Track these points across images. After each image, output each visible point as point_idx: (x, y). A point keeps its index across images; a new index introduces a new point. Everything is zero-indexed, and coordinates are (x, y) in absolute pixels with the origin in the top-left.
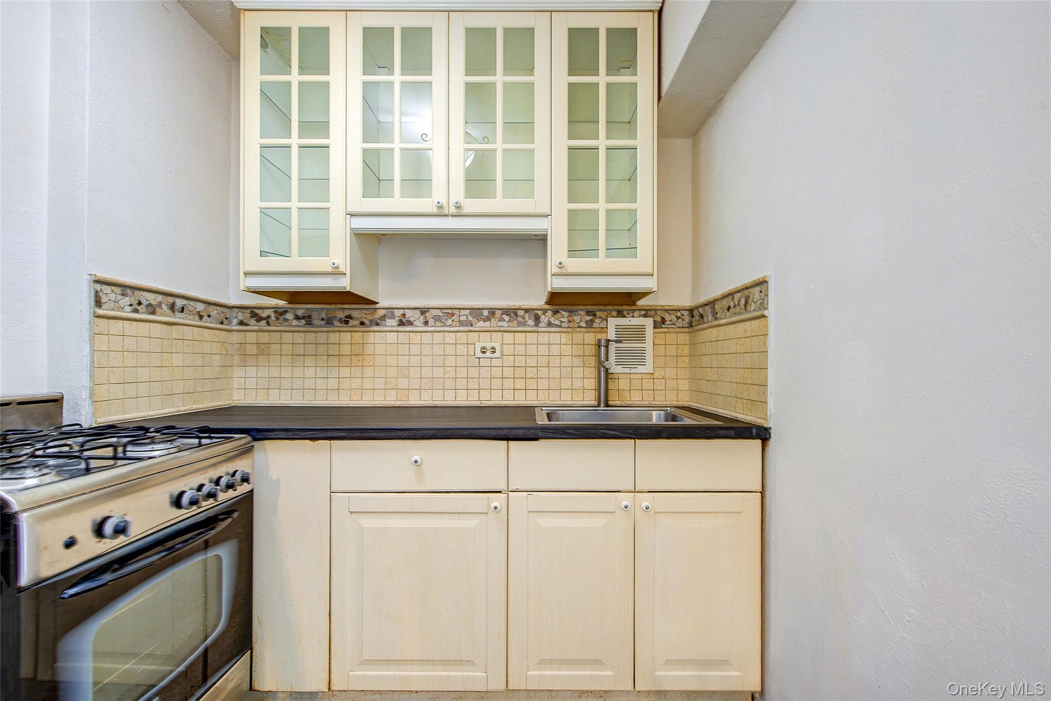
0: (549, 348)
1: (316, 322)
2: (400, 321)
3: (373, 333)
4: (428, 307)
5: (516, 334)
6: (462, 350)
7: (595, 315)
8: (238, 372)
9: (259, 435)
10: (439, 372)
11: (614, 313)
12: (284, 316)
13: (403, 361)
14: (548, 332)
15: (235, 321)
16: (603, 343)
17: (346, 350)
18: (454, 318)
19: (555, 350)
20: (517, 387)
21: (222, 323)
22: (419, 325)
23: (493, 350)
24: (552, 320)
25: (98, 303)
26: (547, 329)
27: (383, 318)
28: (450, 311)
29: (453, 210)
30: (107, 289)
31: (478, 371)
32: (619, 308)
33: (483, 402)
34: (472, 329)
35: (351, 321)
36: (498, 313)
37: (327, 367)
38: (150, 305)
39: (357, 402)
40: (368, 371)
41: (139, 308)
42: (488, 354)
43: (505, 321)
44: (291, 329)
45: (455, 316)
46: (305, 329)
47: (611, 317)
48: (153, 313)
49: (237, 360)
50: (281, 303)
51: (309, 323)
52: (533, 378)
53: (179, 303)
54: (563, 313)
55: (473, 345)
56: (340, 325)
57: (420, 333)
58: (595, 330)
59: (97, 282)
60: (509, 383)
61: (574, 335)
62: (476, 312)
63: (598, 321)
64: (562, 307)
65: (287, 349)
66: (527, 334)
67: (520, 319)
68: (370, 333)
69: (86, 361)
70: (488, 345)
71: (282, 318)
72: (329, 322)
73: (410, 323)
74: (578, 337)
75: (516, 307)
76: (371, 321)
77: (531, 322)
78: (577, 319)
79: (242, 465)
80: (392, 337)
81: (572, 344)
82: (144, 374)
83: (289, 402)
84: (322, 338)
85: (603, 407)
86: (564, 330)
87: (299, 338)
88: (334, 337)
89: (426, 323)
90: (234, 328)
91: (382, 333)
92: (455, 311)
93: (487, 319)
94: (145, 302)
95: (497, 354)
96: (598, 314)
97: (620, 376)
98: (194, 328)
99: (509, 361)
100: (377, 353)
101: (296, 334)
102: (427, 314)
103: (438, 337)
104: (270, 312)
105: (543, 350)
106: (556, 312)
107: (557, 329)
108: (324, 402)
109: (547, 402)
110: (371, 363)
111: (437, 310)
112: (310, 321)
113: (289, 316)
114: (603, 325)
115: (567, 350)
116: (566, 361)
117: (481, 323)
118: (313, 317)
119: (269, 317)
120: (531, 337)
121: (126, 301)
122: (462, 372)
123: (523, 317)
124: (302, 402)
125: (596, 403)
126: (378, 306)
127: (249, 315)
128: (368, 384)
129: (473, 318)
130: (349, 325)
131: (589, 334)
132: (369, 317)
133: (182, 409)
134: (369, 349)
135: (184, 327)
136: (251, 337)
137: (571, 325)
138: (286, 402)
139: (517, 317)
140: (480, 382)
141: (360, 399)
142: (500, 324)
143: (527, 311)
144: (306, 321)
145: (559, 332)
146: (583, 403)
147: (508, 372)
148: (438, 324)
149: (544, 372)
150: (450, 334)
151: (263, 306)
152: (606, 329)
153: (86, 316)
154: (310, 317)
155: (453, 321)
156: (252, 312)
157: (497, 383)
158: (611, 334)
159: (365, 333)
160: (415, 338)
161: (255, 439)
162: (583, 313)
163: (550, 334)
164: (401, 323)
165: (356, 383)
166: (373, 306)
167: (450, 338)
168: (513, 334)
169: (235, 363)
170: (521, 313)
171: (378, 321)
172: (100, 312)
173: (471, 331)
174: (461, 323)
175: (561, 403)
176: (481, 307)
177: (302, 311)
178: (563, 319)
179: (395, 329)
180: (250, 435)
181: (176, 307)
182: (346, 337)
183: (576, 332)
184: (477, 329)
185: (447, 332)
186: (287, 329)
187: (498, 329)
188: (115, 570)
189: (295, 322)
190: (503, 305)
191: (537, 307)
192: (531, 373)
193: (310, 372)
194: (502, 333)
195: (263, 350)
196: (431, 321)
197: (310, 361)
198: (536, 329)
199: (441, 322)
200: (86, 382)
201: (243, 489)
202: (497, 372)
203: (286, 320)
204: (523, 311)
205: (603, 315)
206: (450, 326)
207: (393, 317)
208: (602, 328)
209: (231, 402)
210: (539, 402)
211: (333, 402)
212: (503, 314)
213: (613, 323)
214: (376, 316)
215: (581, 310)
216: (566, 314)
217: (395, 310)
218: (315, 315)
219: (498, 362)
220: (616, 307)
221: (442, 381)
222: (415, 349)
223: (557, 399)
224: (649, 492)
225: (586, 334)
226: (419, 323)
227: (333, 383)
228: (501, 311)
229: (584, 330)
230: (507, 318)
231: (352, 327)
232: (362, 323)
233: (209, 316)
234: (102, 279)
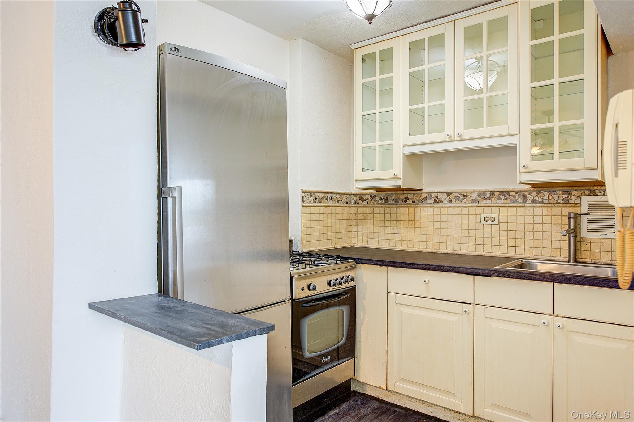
0: (534, 218)
1: (390, 202)
2: (435, 200)
3: (420, 208)
4: (451, 191)
5: (509, 208)
6: (472, 218)
7: (570, 195)
8: (354, 229)
9: (359, 261)
10: (458, 232)
11: (587, 192)
12: (374, 198)
13: (437, 225)
14: (532, 207)
15: (353, 202)
16: (572, 215)
17: (405, 217)
18: (467, 198)
19: (538, 220)
20: (510, 244)
21: (347, 203)
22: (446, 203)
23: (493, 219)
24: (536, 198)
25: (303, 201)
26: (532, 205)
27: (425, 199)
28: (465, 194)
29: (457, 138)
30: (306, 194)
31: (483, 233)
32: (591, 188)
33: (486, 253)
34: (479, 205)
35: (408, 201)
36: (497, 194)
37: (396, 227)
38: (320, 198)
39: (411, 249)
40: (417, 231)
41: (316, 201)
42: (490, 222)
43: (501, 199)
44: (378, 205)
45: (468, 197)
46: (385, 206)
47: (585, 195)
48: (320, 202)
49: (354, 222)
50: (374, 192)
51: (386, 202)
52: (521, 239)
53: (330, 195)
54: (545, 193)
55: (480, 216)
56: (402, 203)
57: (446, 208)
58: (570, 205)
59: (303, 192)
60: (504, 242)
61: (553, 208)
62: (482, 194)
63: (573, 198)
64: (544, 189)
65: (376, 216)
66: (517, 208)
67: (512, 198)
68: (418, 208)
69: (300, 225)
70: (490, 216)
71: (373, 199)
72: (396, 201)
73: (441, 202)
74: (556, 210)
75: (508, 190)
76: (418, 201)
77: (520, 200)
78: (556, 197)
79: (351, 273)
80: (430, 210)
81: (552, 215)
82: (317, 230)
83: (377, 246)
84: (393, 210)
85: (572, 262)
86: (545, 205)
87: (382, 210)
88: (399, 210)
89: (450, 201)
90: (353, 205)
91: (425, 208)
92: (468, 194)
93: (489, 198)
94: (318, 198)
95: (496, 222)
96: (573, 193)
97: (592, 240)
98: (336, 207)
99: (504, 227)
100: (422, 219)
101: (381, 209)
102: (451, 196)
103: (458, 210)
104: (367, 196)
105: (529, 219)
106: (538, 193)
107: (539, 205)
108: (394, 247)
109: (531, 256)
110: (419, 226)
111: (457, 193)
112: (387, 201)
113: (377, 198)
114: (578, 201)
115: (548, 219)
116: (547, 228)
117: (485, 201)
118: (388, 199)
119: (368, 199)
120: (521, 211)
121: (312, 198)
122: (473, 233)
123: (514, 197)
124: (383, 247)
125: (567, 259)
126: (422, 192)
127: (359, 198)
128: (417, 238)
129: (480, 197)
130: (407, 203)
131: (565, 208)
132: (418, 198)
133: (331, 247)
134: (418, 217)
135: (332, 207)
136: (360, 210)
137: (551, 201)
138: (376, 246)
139: (510, 196)
140: (484, 240)
141: (413, 247)
142: (498, 201)
143: (517, 192)
144: (385, 201)
145: (541, 207)
146: (559, 259)
147: (503, 234)
148: (458, 202)
149: (529, 235)
150: (465, 208)
151: (366, 193)
152: (580, 204)
153: (300, 206)
154: (387, 198)
155: (467, 200)
156: (360, 196)
157: (495, 242)
158: (584, 209)
159: (415, 208)
160: (444, 211)
161: (357, 263)
162: (561, 193)
163: (535, 208)
164: (435, 202)
165: (411, 237)
166: (420, 192)
167: (465, 211)
168: (507, 208)
169: (353, 224)
170: (512, 194)
171: (422, 200)
172: (304, 205)
173: (478, 207)
174: (472, 201)
175: (542, 257)
176: (484, 190)
177: (383, 195)
178: (544, 198)
179: (432, 205)
180: (355, 261)
181: (329, 198)
182: (405, 210)
183: (555, 206)
184: (482, 205)
185: (463, 207)
186: (376, 205)
187: (496, 205)
188: (313, 303)
189: (380, 202)
190: (500, 189)
191: (524, 190)
192: (520, 235)
193: (387, 230)
194: (499, 208)
195: (365, 217)
196: (453, 200)
197: (387, 224)
198: (523, 205)
199: (459, 200)
200: (300, 234)
201: (351, 284)
202: (495, 234)
203: (376, 200)
204: (515, 192)
205: (578, 193)
206: (465, 203)
207: (431, 198)
208: (577, 204)
209: (351, 244)
210: (525, 256)
211: (399, 248)
212: (500, 195)
213: (586, 199)
214: (422, 198)
215: (559, 190)
216: (547, 194)
217: (432, 194)
218: (389, 198)
219: (497, 227)
220: (587, 188)
221: (460, 238)
222: (444, 218)
223: (539, 255)
224: (564, 317)
225: (563, 208)
226: (446, 201)
227: (399, 237)
228: (498, 193)
229: (561, 205)
230: (502, 197)
231: (408, 204)
232: (414, 202)
233: (342, 201)
234: (305, 191)
